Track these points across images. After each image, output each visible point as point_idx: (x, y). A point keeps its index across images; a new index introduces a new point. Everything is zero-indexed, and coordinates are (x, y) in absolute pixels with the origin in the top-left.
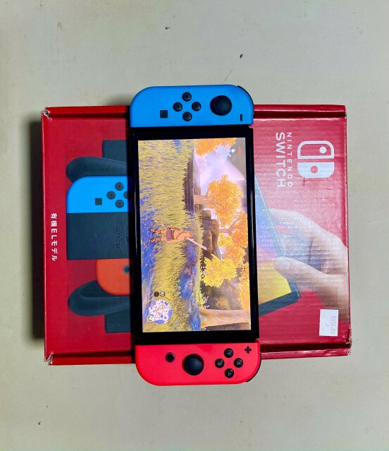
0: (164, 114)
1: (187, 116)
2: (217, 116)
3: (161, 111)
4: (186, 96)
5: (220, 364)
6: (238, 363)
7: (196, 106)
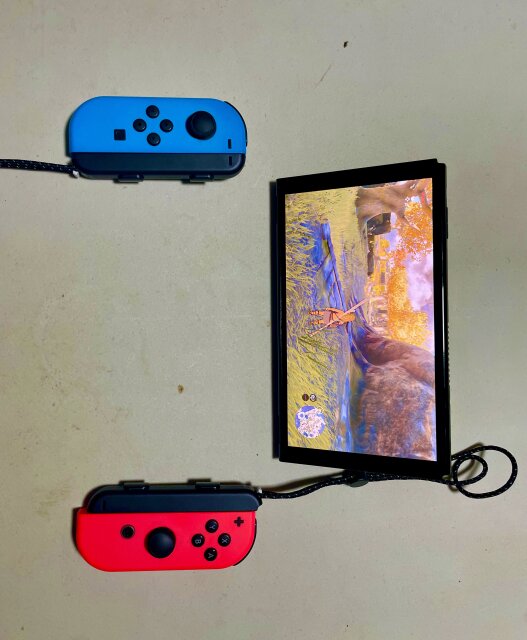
0: (120, 135)
1: (153, 139)
2: (196, 140)
3: (115, 131)
4: (152, 111)
5: (198, 541)
6: (224, 540)
7: (166, 125)
